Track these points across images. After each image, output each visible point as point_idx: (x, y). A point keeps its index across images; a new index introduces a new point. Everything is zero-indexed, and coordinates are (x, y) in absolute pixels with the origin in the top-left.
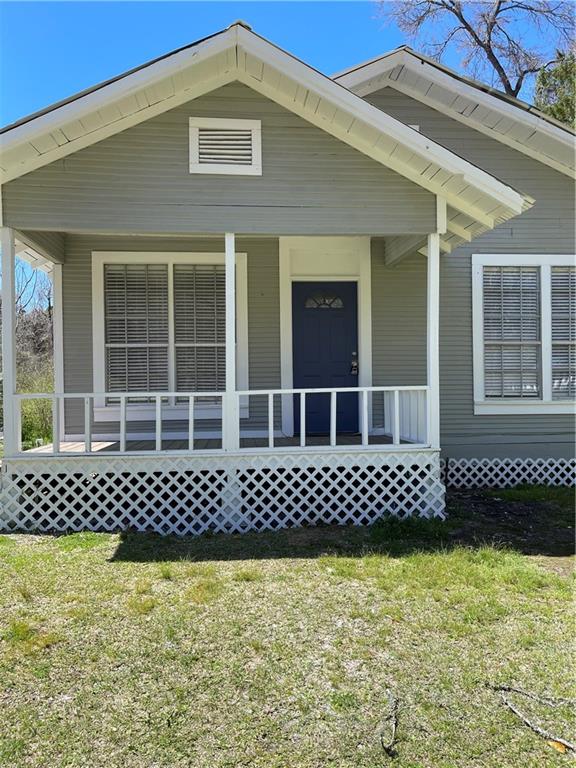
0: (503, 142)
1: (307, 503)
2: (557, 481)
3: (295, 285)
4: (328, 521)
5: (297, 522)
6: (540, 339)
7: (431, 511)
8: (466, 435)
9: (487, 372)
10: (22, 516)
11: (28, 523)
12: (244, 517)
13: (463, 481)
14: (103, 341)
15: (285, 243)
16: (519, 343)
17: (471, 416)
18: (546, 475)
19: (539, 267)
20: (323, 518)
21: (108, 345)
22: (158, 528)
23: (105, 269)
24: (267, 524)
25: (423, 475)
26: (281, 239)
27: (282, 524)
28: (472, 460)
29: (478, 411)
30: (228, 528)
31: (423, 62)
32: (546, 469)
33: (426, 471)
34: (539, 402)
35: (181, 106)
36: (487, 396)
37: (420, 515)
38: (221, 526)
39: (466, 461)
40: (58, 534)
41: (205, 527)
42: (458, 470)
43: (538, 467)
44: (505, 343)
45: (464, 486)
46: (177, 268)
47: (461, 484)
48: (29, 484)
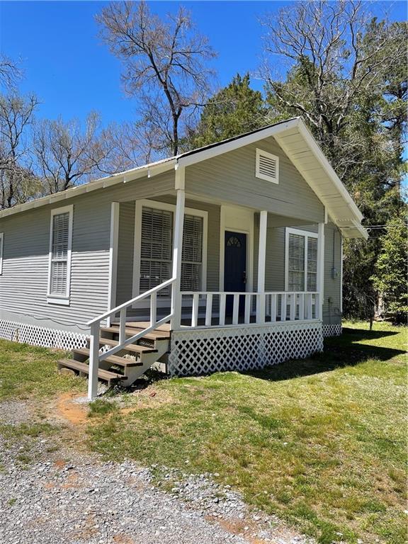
3: (226, 232)
10: (180, 367)
11: (184, 371)
48: (184, 346)
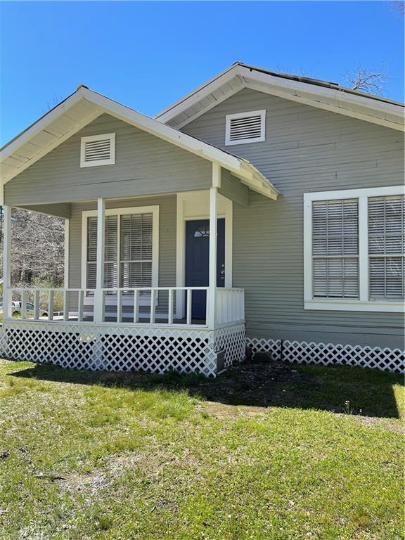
0: (329, 110)
1: (135, 357)
2: (372, 364)
4: (145, 370)
5: (129, 369)
6: (358, 254)
7: (207, 371)
8: (297, 324)
9: (314, 278)
12: (102, 362)
13: (295, 358)
14: (86, 260)
15: (181, 197)
16: (341, 256)
17: (303, 311)
18: (363, 359)
19: (358, 198)
20: (143, 367)
21: (89, 262)
22: (61, 363)
23: (88, 220)
24: (113, 368)
25: (203, 345)
26: (178, 194)
27: (121, 368)
28: (303, 343)
29: (307, 307)
30: (94, 368)
31: (251, 69)
32: (363, 354)
33: (205, 343)
34: (358, 302)
35: (79, 132)
36: (315, 296)
37: (200, 372)
38: (90, 366)
39: (298, 343)
40: (16, 360)
41: (83, 365)
42: (291, 349)
43: (356, 352)
44: (329, 257)
45: (295, 361)
46: (123, 217)
47: (293, 360)
